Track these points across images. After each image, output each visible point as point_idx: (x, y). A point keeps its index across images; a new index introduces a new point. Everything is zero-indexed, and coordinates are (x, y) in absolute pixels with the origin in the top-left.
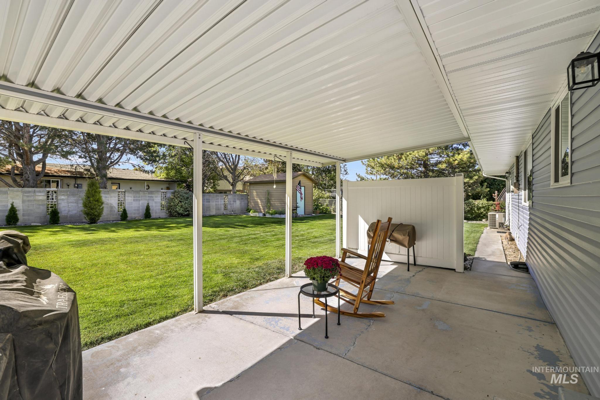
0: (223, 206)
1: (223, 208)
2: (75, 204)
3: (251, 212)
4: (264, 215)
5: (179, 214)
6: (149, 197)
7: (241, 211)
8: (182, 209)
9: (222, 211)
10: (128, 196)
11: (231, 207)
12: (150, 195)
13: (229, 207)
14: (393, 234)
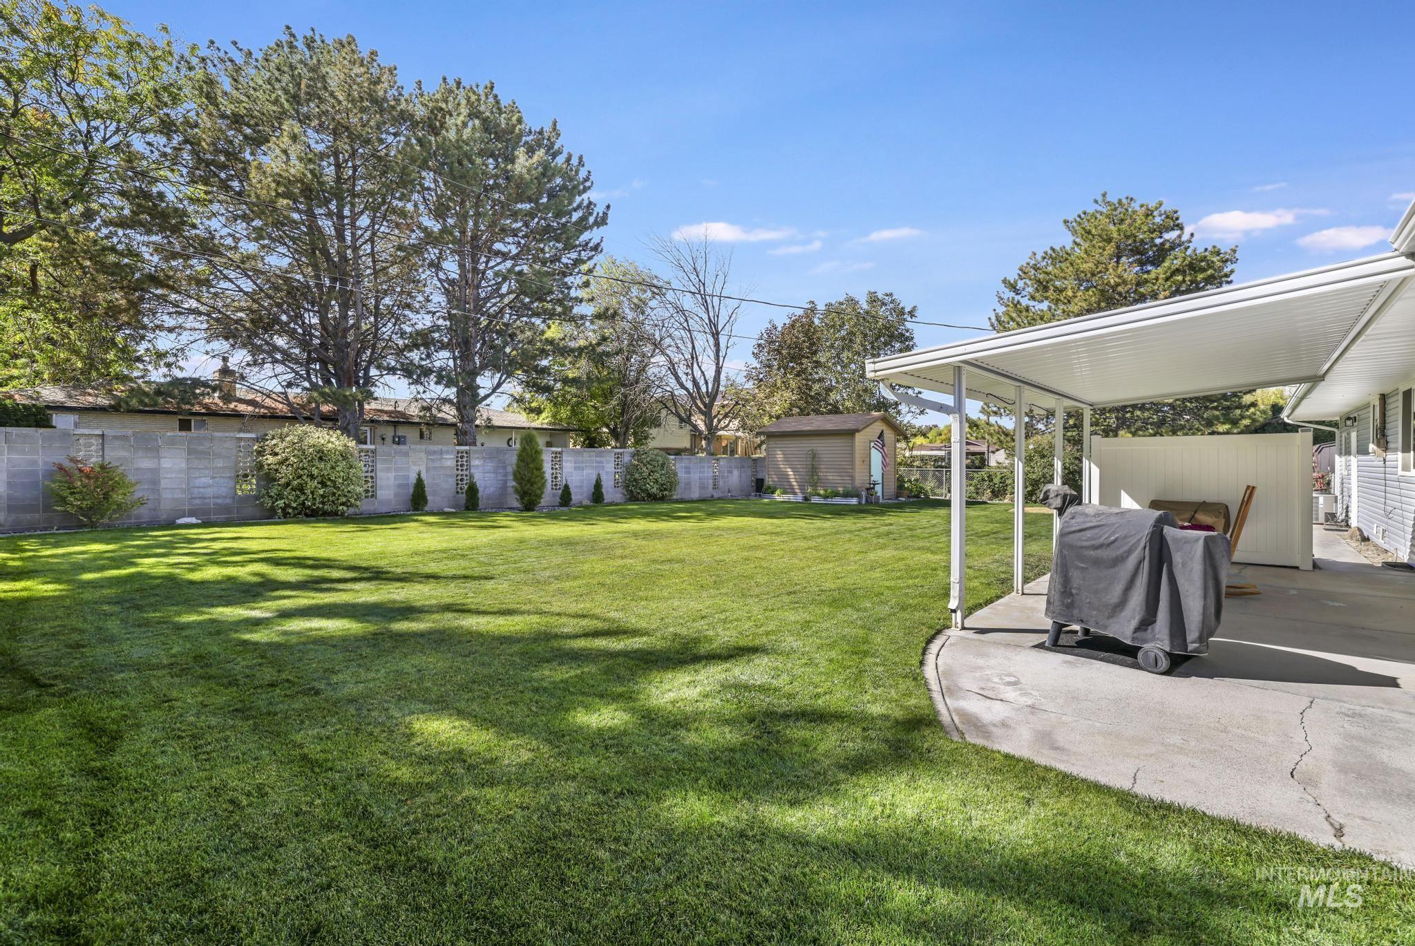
0: (711, 482)
1: (711, 486)
2: (492, 475)
3: (778, 492)
4: (806, 499)
5: (649, 495)
6: (597, 462)
7: (742, 491)
8: (656, 486)
9: (710, 491)
10: (567, 461)
11: (724, 483)
12: (598, 459)
13: (721, 483)
14: (1197, 516)
